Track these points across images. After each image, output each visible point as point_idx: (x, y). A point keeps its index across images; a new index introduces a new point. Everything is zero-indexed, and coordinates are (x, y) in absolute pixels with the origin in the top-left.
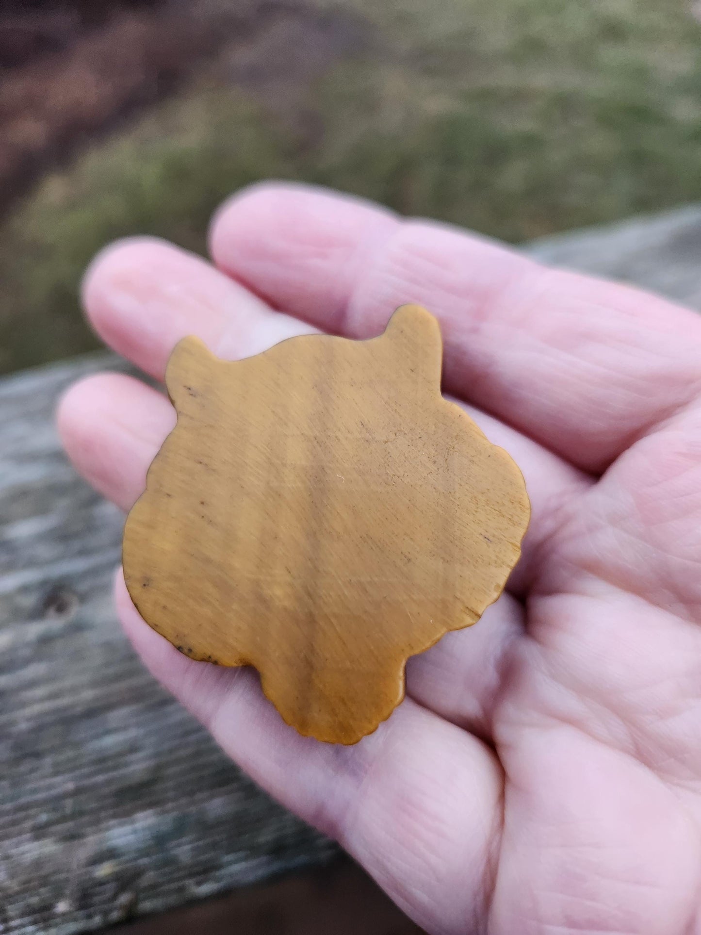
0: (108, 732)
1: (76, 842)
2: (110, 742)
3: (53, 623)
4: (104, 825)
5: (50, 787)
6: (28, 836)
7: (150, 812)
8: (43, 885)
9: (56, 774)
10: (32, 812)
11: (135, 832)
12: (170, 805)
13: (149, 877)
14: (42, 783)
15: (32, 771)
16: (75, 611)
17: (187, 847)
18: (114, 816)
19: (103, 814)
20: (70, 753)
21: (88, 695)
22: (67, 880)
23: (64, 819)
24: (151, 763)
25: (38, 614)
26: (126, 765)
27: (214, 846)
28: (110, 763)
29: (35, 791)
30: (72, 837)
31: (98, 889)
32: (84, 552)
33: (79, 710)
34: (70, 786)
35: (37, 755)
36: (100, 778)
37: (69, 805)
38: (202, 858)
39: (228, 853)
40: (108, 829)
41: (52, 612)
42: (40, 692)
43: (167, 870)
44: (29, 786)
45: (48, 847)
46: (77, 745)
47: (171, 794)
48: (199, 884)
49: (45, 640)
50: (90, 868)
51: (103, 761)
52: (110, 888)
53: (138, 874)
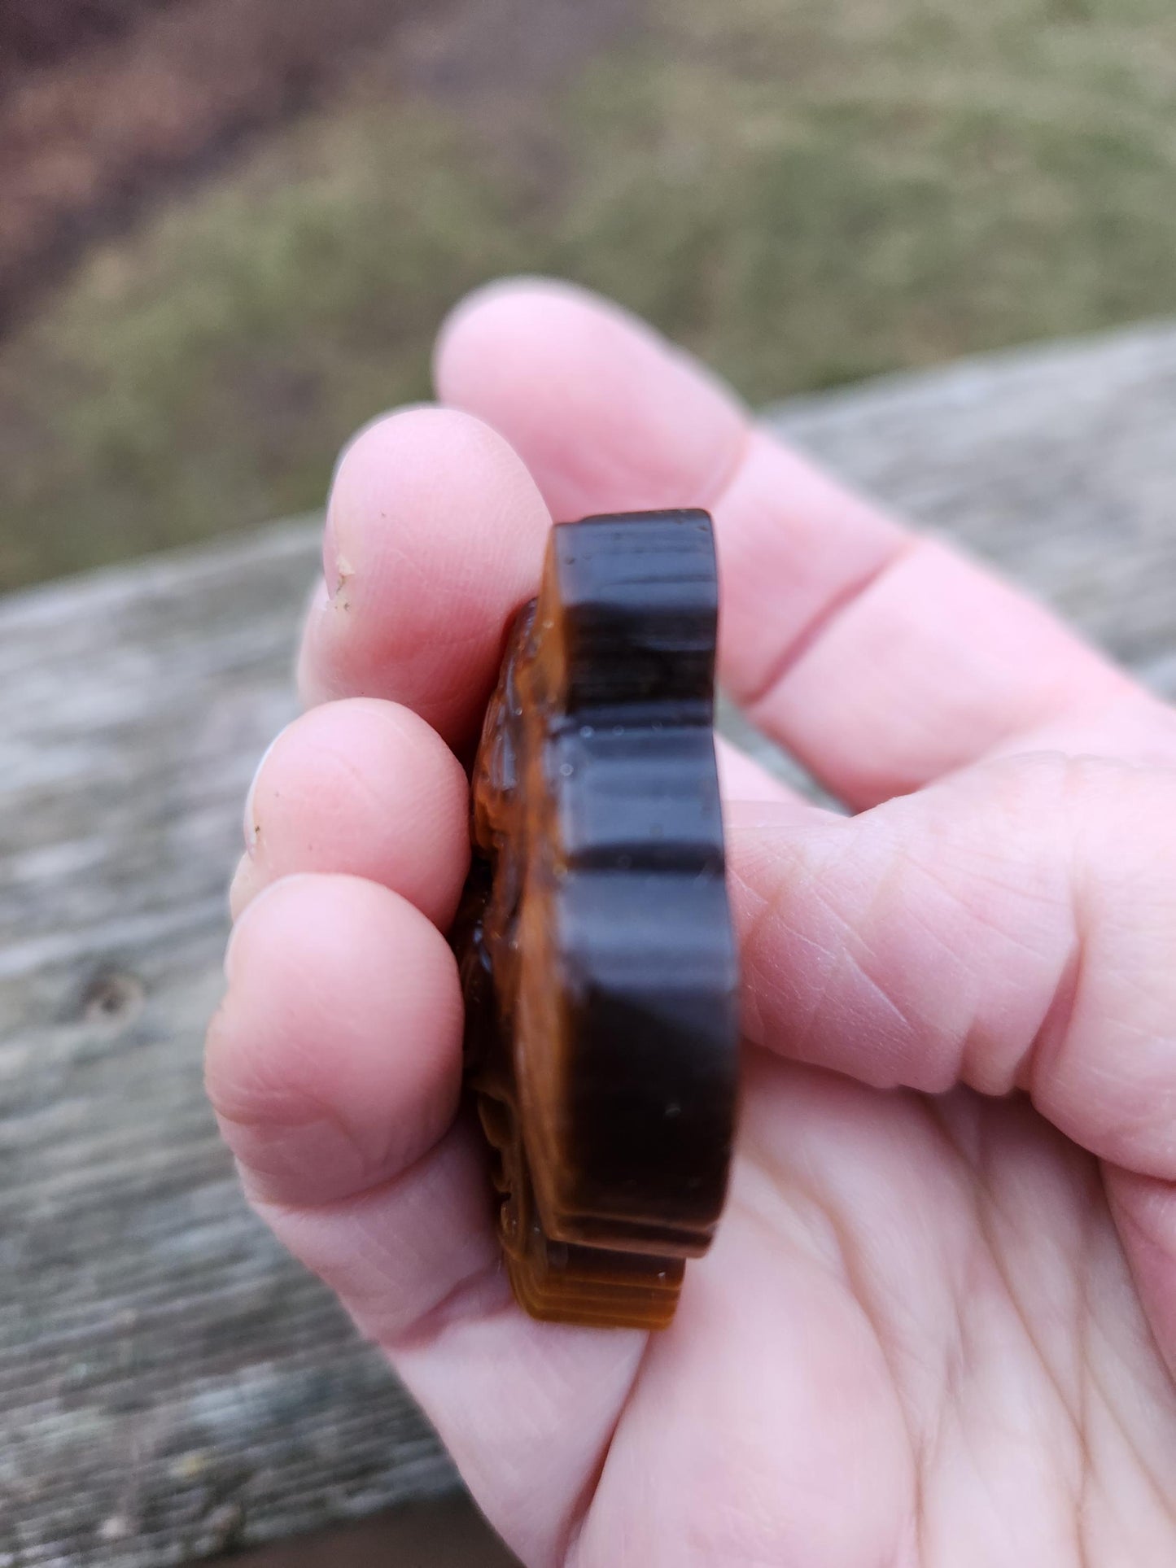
0: (194, 1224)
1: (135, 1416)
2: (196, 1242)
3: (99, 1029)
4: (185, 1386)
5: (92, 1319)
6: (55, 1401)
7: (267, 1366)
8: (81, 1487)
9: (104, 1295)
10: (63, 1359)
11: (241, 1400)
12: (301, 1356)
13: (264, 1481)
14: (80, 1311)
15: (61, 1288)
16: (137, 1010)
17: (332, 1430)
18: (205, 1372)
19: (185, 1368)
20: (128, 1260)
21: (159, 1158)
22: (121, 1481)
23: (115, 1375)
24: (269, 1280)
25: (71, 1014)
26: (225, 1282)
27: (378, 1429)
28: (197, 1280)
29: (68, 1324)
30: (130, 1406)
31: (176, 1498)
32: (154, 907)
33: (142, 1184)
34: (128, 1317)
35: (71, 1261)
36: (180, 1304)
37: (125, 1349)
38: (359, 1448)
39: (402, 1442)
40: (195, 1393)
41: (95, 1011)
42: (74, 1151)
43: (296, 1467)
44: (58, 1315)
45: (87, 1423)
46: (142, 1244)
47: (303, 1336)
48: (351, 1494)
49: (85, 1060)
50: (162, 1461)
51: (183, 1275)
52: (199, 1495)
53: (243, 1475)
